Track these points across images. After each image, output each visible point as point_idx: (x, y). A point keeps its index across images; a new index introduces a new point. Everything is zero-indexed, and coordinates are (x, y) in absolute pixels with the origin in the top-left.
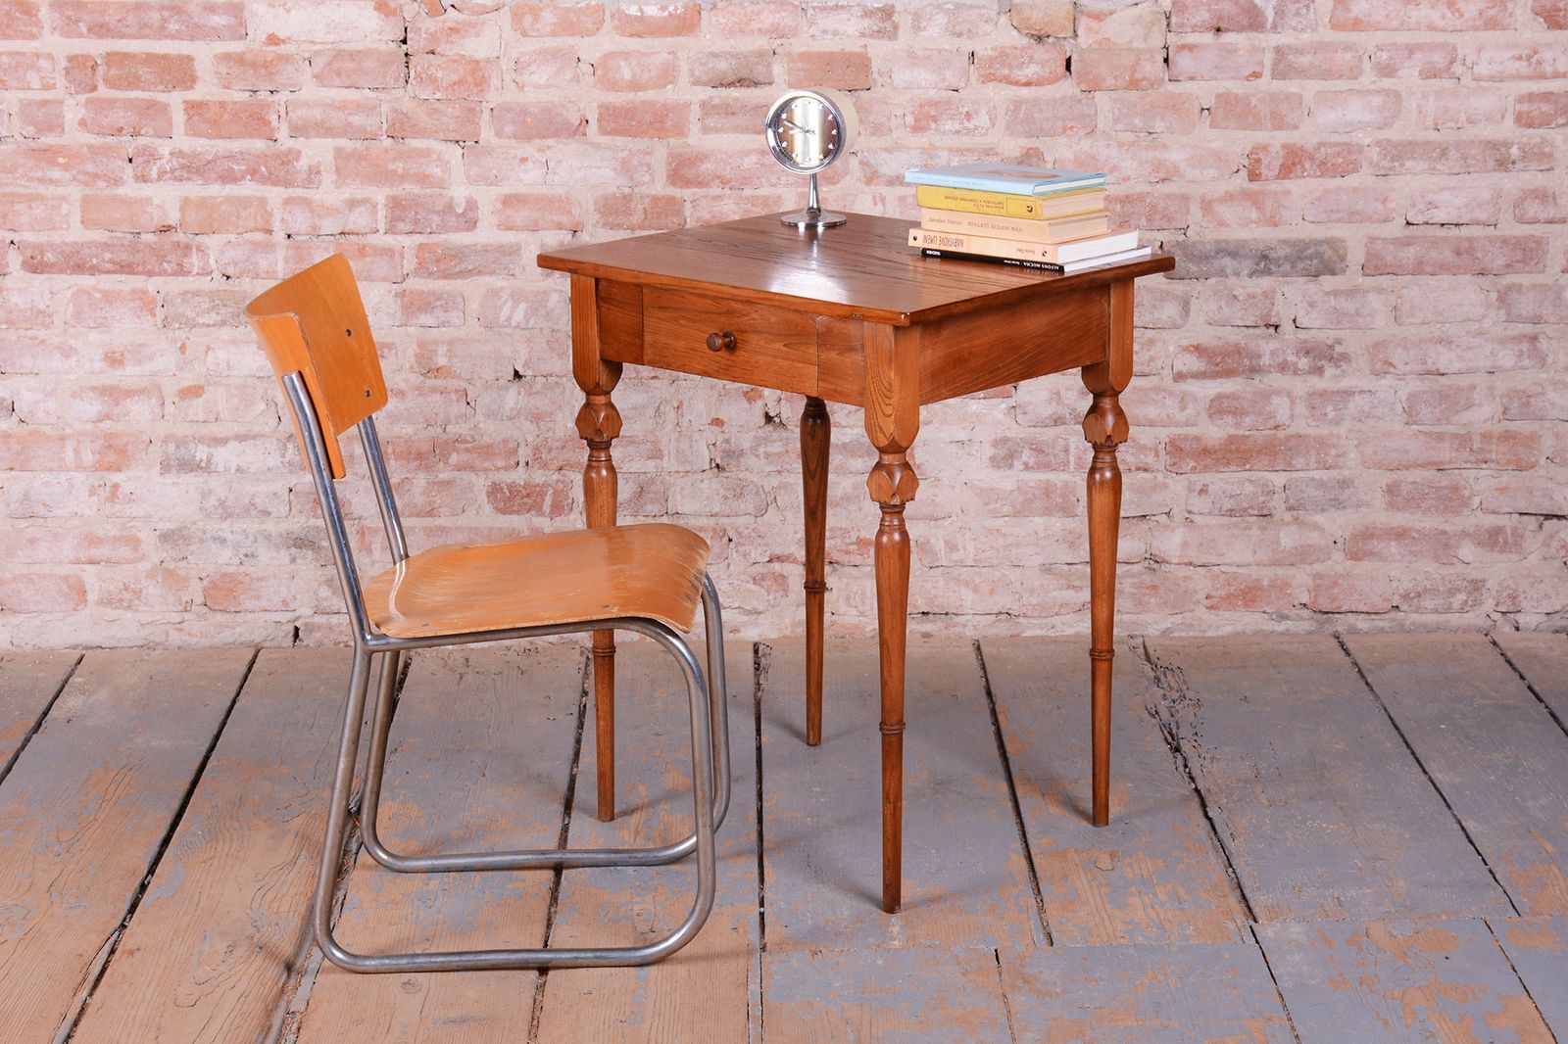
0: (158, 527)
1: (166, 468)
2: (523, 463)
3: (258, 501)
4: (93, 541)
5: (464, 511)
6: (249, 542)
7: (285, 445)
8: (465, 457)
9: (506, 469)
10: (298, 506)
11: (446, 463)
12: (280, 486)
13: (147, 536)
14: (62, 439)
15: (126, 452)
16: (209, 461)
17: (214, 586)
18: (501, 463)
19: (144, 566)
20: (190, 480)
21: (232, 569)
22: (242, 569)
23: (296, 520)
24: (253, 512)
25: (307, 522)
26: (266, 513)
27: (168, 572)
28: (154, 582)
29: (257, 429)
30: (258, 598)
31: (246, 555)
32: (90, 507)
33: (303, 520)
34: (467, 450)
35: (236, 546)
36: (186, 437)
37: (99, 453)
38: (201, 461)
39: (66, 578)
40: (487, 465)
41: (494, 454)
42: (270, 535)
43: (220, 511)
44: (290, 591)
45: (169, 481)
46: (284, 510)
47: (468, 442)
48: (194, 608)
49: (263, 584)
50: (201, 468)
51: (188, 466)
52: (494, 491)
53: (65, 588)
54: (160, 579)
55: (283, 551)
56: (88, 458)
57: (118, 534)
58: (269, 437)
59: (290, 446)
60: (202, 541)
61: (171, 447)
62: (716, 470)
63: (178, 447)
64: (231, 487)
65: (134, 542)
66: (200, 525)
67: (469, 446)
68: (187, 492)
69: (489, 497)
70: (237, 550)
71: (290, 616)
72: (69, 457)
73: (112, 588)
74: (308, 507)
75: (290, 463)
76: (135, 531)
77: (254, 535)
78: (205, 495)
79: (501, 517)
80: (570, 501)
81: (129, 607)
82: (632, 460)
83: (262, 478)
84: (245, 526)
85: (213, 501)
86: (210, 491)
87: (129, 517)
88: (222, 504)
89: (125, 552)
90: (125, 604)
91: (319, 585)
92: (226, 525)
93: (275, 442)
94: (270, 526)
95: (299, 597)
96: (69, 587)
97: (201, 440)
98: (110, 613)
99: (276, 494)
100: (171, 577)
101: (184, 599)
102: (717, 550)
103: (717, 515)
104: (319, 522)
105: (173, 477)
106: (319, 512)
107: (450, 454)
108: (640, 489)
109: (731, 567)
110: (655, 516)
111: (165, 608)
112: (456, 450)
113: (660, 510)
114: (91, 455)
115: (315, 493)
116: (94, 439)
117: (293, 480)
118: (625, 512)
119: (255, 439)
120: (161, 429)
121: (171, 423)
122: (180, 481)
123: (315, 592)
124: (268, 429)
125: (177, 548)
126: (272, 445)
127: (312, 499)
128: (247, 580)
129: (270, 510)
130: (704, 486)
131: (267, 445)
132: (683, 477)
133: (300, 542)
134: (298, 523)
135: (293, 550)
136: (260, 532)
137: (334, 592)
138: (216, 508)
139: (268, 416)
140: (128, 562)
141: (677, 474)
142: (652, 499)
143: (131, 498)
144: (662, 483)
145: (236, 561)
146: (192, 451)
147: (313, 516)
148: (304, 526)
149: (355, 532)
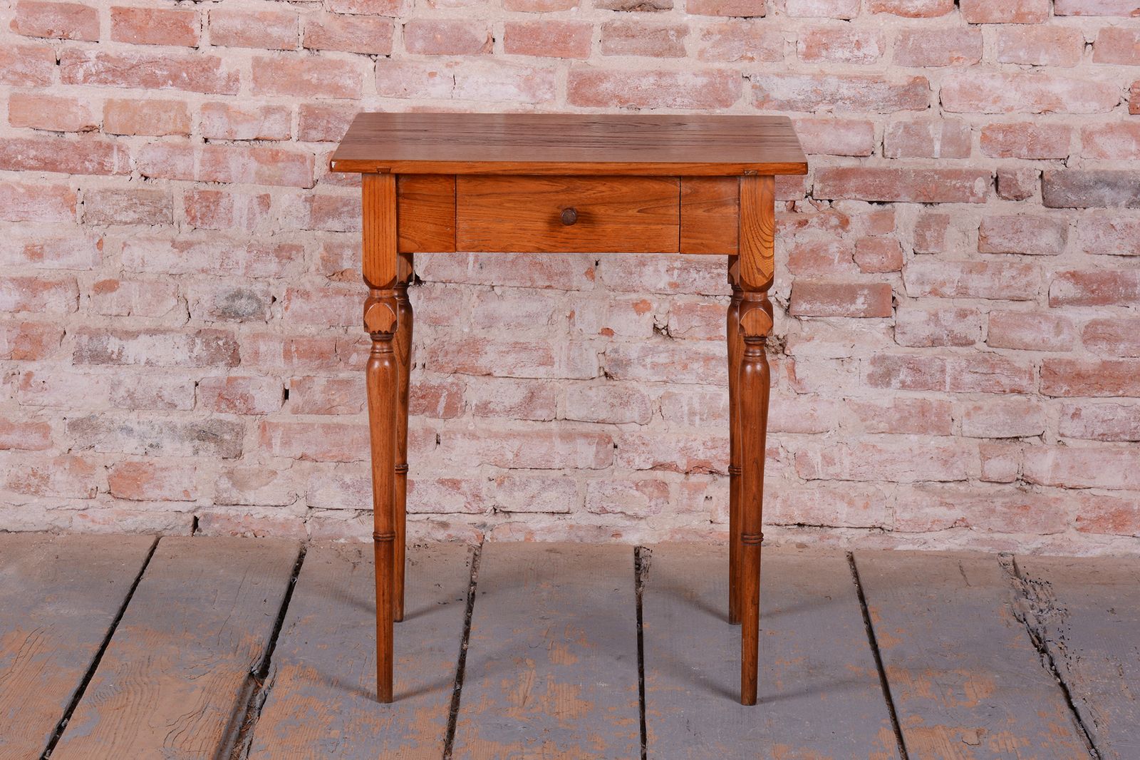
0: (68, 416)
1: (78, 358)
2: (419, 365)
3: (165, 393)
4: (6, 426)
6: (154, 434)
7: (193, 341)
10: (203, 400)
11: (347, 363)
12: (187, 380)
13: (58, 426)
15: (41, 341)
16: (120, 353)
17: (119, 474)
19: (53, 453)
20: (103, 371)
21: (136, 459)
22: (146, 459)
23: (201, 413)
24: (160, 404)
25: (211, 415)
26: (173, 406)
27: (75, 459)
28: (61, 468)
29: (167, 324)
30: (161, 487)
31: (151, 446)
32: (4, 395)
33: (207, 413)
35: (142, 437)
36: (99, 329)
37: (16, 343)
38: (113, 353)
42: (175, 427)
43: (129, 402)
44: (191, 482)
45: (81, 371)
46: (189, 403)
48: (99, 496)
49: (165, 474)
50: (112, 360)
51: (99, 357)
54: (67, 466)
55: (187, 443)
56: (4, 346)
57: (30, 421)
58: (178, 332)
59: (198, 341)
60: (109, 430)
61: (85, 338)
62: (604, 378)
63: (91, 338)
64: (140, 379)
65: (45, 430)
66: (108, 414)
68: (98, 382)
70: (143, 440)
71: (190, 506)
73: (20, 473)
74: (212, 401)
75: (198, 359)
76: (45, 419)
77: (159, 427)
78: (115, 386)
80: (464, 403)
81: (36, 492)
82: (525, 365)
83: (170, 371)
84: (151, 418)
85: (122, 392)
86: (120, 383)
87: (40, 405)
88: (131, 395)
89: (34, 439)
90: (32, 490)
91: (220, 477)
92: (133, 416)
93: (184, 337)
94: (176, 418)
95: (200, 487)
97: (114, 332)
98: (18, 498)
99: (182, 387)
100: (78, 465)
101: (90, 486)
102: (601, 456)
103: (603, 422)
104: (223, 416)
105: (85, 367)
106: (223, 406)
107: (350, 354)
108: (530, 394)
109: (616, 473)
110: (544, 421)
111: (71, 495)
112: (356, 351)
113: (549, 416)
114: (7, 343)
115: (220, 388)
116: (11, 329)
117: (199, 375)
118: (516, 417)
119: (165, 334)
120: (75, 321)
121: (85, 314)
122: (91, 371)
123: (216, 484)
124: (178, 325)
125: (85, 436)
126: (181, 340)
127: (216, 394)
128: (151, 469)
129: (176, 402)
130: (592, 393)
131: (177, 340)
132: (572, 384)
133: (203, 434)
134: (203, 416)
135: (197, 442)
136: (166, 424)
137: (234, 485)
138: (124, 399)
139: (178, 312)
140: (38, 449)
141: (566, 381)
142: (541, 404)
143: (43, 387)
144: (552, 389)
145: (141, 451)
146: (105, 343)
147: (217, 410)
148: (208, 419)
149: (256, 427)
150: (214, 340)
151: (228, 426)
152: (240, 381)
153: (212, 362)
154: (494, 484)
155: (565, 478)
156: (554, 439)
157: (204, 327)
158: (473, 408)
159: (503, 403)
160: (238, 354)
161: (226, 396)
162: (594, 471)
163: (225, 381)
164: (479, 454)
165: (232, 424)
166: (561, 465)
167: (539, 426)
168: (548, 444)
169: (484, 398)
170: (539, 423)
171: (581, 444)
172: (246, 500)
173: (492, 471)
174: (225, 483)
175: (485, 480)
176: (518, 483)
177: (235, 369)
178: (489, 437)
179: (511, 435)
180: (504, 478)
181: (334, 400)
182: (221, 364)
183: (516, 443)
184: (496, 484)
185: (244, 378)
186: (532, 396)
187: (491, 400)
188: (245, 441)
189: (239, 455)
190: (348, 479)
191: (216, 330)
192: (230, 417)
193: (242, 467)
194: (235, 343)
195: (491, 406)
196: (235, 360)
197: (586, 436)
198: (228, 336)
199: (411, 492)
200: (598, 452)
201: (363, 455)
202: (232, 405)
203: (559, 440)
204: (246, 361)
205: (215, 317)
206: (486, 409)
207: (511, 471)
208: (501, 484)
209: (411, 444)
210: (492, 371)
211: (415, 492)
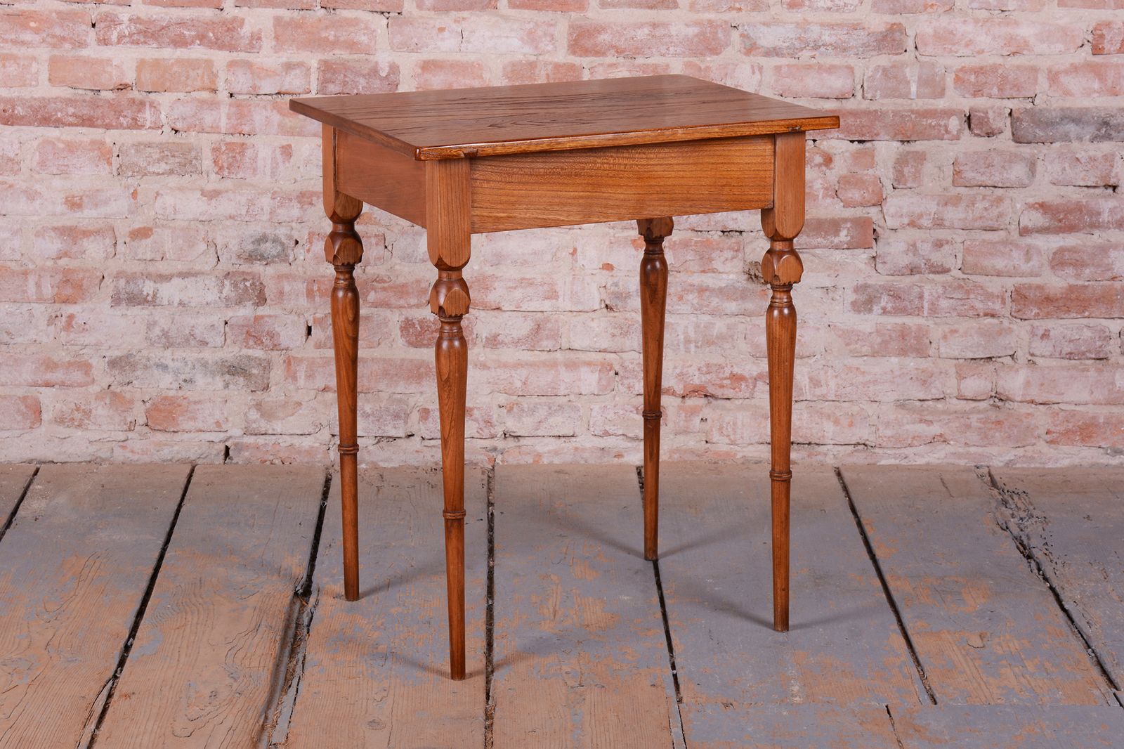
0: (107, 354)
1: (116, 301)
3: (197, 332)
4: (50, 365)
5: (379, 344)
6: (187, 370)
7: (222, 282)
8: (382, 295)
9: (418, 306)
10: (232, 338)
11: (365, 301)
12: (217, 319)
13: (98, 365)
14: (25, 274)
15: (81, 286)
16: (154, 295)
17: (155, 407)
18: (413, 301)
19: (94, 389)
20: (139, 312)
21: (171, 393)
22: (181, 393)
23: (230, 349)
24: (193, 342)
25: (240, 351)
26: (204, 343)
27: (115, 394)
28: (102, 403)
29: (197, 268)
30: (194, 419)
31: (185, 381)
32: (48, 336)
33: (236, 349)
34: (384, 289)
35: (176, 373)
36: (135, 273)
37: (58, 287)
38: (148, 295)
39: (24, 399)
40: (402, 302)
41: (408, 293)
42: (207, 363)
43: (164, 340)
44: (223, 414)
45: (119, 313)
46: (220, 340)
47: (385, 282)
48: (137, 428)
49: (199, 406)
50: (148, 302)
51: (135, 299)
52: (407, 326)
53: (23, 408)
54: (108, 401)
55: (218, 378)
56: (48, 291)
57: (72, 360)
58: (208, 275)
59: (227, 282)
60: (146, 367)
61: (122, 282)
62: (605, 310)
63: (128, 282)
64: (173, 319)
65: (86, 367)
66: (145, 353)
67: (386, 285)
68: (134, 323)
69: (402, 331)
70: (177, 376)
71: (222, 436)
72: (31, 290)
73: (65, 409)
74: (241, 338)
75: (227, 299)
76: (86, 357)
77: (192, 363)
78: (150, 326)
79: (412, 350)
80: (474, 336)
81: (80, 426)
82: (531, 300)
83: (201, 311)
84: (184, 355)
85: (157, 331)
86: (155, 323)
87: (82, 345)
88: (165, 334)
89: (77, 376)
90: (76, 423)
91: (249, 409)
92: (168, 353)
93: (213, 279)
94: (209, 355)
95: (230, 419)
96: (26, 407)
97: (149, 276)
98: (63, 431)
99: (213, 326)
100: (116, 399)
101: (129, 419)
102: (604, 382)
103: (605, 351)
104: (250, 352)
105: (122, 309)
106: (251, 343)
107: (368, 292)
108: (536, 326)
109: (617, 399)
110: (550, 351)
111: (111, 427)
112: (374, 289)
113: (554, 346)
114: (50, 288)
115: (247, 326)
116: (54, 274)
117: (229, 314)
118: (523, 347)
119: (196, 276)
120: (113, 266)
121: (122, 260)
122: (129, 313)
123: (245, 415)
124: (207, 268)
125: (124, 373)
126: (211, 282)
127: (244, 331)
128: (185, 403)
129: (207, 340)
130: (594, 324)
131: (207, 282)
132: (575, 316)
133: (233, 369)
134: (232, 353)
135: (227, 377)
136: (198, 360)
137: (262, 416)
138: (159, 338)
139: (208, 256)
140: (80, 385)
141: (570, 313)
142: (547, 335)
143: (84, 328)
144: (557, 321)
145: (176, 385)
146: (140, 286)
147: (245, 346)
148: (237, 355)
149: (282, 362)
150: (241, 281)
151: (255, 362)
152: (267, 319)
153: (240, 301)
154: (504, 411)
155: (570, 403)
156: (559, 367)
157: (232, 269)
158: (484, 340)
159: (511, 335)
160: (264, 294)
161: (254, 333)
162: (596, 397)
163: (252, 320)
164: (489, 383)
165: (260, 359)
166: (566, 392)
167: (545, 356)
168: (553, 372)
169: (493, 332)
170: (545, 353)
171: (584, 372)
172: (273, 430)
173: (502, 399)
174: (254, 415)
175: (496, 407)
176: (526, 410)
177: (261, 308)
178: (499, 367)
179: (519, 365)
182: (249, 304)
183: (524, 372)
184: (506, 411)
185: (270, 316)
186: (538, 328)
187: (500, 332)
188: (272, 374)
189: (267, 388)
190: (368, 408)
191: (243, 273)
192: (257, 353)
193: (269, 399)
194: (261, 283)
195: (500, 338)
196: (262, 300)
197: (589, 364)
198: (255, 277)
199: (426, 419)
200: (600, 379)
201: (382, 386)
202: (259, 342)
203: (564, 368)
204: (271, 300)
205: (242, 260)
206: (495, 341)
207: (520, 399)
208: (510, 410)
209: (426, 374)
210: (501, 306)
211: (430, 419)
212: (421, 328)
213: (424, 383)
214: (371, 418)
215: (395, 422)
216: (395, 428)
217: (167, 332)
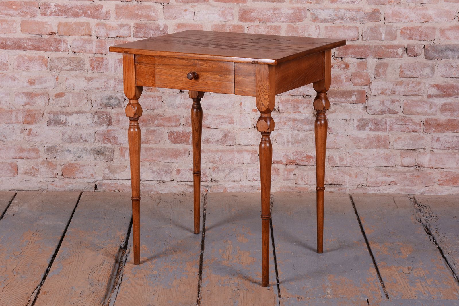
0: (46, 146)
1: (49, 123)
2: (182, 125)
3: (83, 136)
4: (22, 150)
5: (159, 142)
6: (79, 152)
7: (94, 116)
8: (160, 122)
9: (176, 126)
10: (98, 139)
11: (154, 124)
12: (92, 131)
13: (42, 150)
14: (11, 112)
15: (35, 117)
16: (65, 121)
17: (66, 168)
18: (174, 124)
19: (41, 160)
20: (59, 128)
21: (73, 162)
22: (76, 162)
23: (97, 144)
24: (81, 141)
26: (86, 141)
27: (49, 162)
28: (44, 166)
29: (83, 110)
30: (82, 173)
31: (78, 157)
32: (21, 138)
33: (100, 144)
34: (161, 119)
35: (75, 153)
36: (57, 112)
37: (25, 117)
38: (63, 121)
39: (11, 164)
40: (169, 125)
41: (171, 121)
42: (87, 149)
43: (69, 140)
44: (94, 171)
45: (50, 128)
46: (93, 140)
47: (162, 116)
48: (58, 176)
49: (84, 168)
50: (63, 124)
51: (57, 123)
52: (171, 134)
53: (10, 168)
54: (46, 165)
55: (92, 156)
56: (21, 119)
57: (31, 148)
58: (88, 113)
59: (96, 116)
60: (62, 151)
61: (52, 116)
62: (254, 128)
63: (54, 115)
64: (73, 131)
65: (37, 151)
66: (61, 145)
67: (162, 117)
68: (57, 133)
69: (169, 137)
70: (75, 155)
71: (94, 180)
72: (14, 119)
73: (28, 168)
74: (102, 139)
75: (96, 123)
76: (37, 147)
77: (81, 149)
78: (64, 134)
79: (173, 145)
81: (34, 175)
82: (223, 124)
83: (85, 128)
84: (78, 146)
85: (66, 136)
86: (66, 133)
87: (35, 142)
89: (33, 155)
90: (32, 174)
91: (105, 169)
92: (71, 145)
93: (90, 115)
94: (87, 146)
95: (97, 173)
96: (12, 167)
97: (63, 113)
98: (27, 177)
99: (90, 134)
100: (49, 164)
101: (55, 173)
102: (253, 159)
103: (254, 145)
104: (106, 145)
105: (52, 127)
106: (106, 141)
107: (155, 120)
108: (225, 135)
110: (231, 145)
111: (47, 176)
112: (157, 119)
113: (232, 143)
114: (22, 118)
115: (104, 134)
116: (23, 112)
117: (97, 129)
118: (219, 144)
119: (83, 113)
120: (48, 109)
121: (52, 106)
122: (55, 128)
123: (103, 171)
124: (88, 110)
125: (53, 153)
126: (89, 116)
127: (103, 136)
128: (78, 166)
130: (249, 134)
131: (87, 116)
132: (241, 131)
133: (98, 152)
134: (98, 145)
135: (96, 155)
136: (84, 148)
137: (110, 172)
138: (67, 139)
139: (88, 105)
140: (34, 159)
141: (239, 130)
142: (230, 139)
143: (36, 134)
144: (234, 133)
145: (74, 159)
146: (59, 117)
147: (103, 143)
148: (100, 146)
149: (119, 149)
150: (102, 115)
151: (108, 149)
152: (112, 131)
153: (101, 124)
154: (211, 170)
155: (239, 167)
156: (234, 152)
157: (98, 110)
159: (215, 138)
160: (111, 121)
161: (107, 137)
162: (250, 165)
163: (106, 131)
164: (205, 158)
165: (109, 148)
166: (237, 162)
167: (228, 147)
168: (232, 154)
169: (207, 137)
170: (229, 146)
171: (245, 154)
172: (115, 177)
173: (211, 165)
174: (107, 171)
175: (208, 169)
176: (221, 170)
177: (110, 127)
178: (209, 152)
179: (218, 151)
180: (215, 168)
181: (149, 138)
182: (105, 125)
183: (220, 154)
184: (212, 170)
185: (114, 130)
186: (226, 136)
187: (210, 137)
188: (115, 154)
189: (113, 160)
190: (155, 169)
191: (103, 112)
192: (108, 145)
193: (113, 165)
194: (110, 116)
195: (210, 140)
196: (110, 123)
197: (247, 151)
198: (107, 114)
199: (179, 173)
200: (252, 157)
201: (160, 160)
202: (109, 141)
203: (237, 153)
204: (114, 123)
205: (102, 107)
206: (208, 141)
207: (218, 165)
208: (214, 170)
209: (179, 155)
210: (210, 126)
211: (181, 174)
212: (177, 135)
213: (178, 158)
214: (156, 173)
215: (166, 175)
216: (166, 177)
217: (71, 137)
